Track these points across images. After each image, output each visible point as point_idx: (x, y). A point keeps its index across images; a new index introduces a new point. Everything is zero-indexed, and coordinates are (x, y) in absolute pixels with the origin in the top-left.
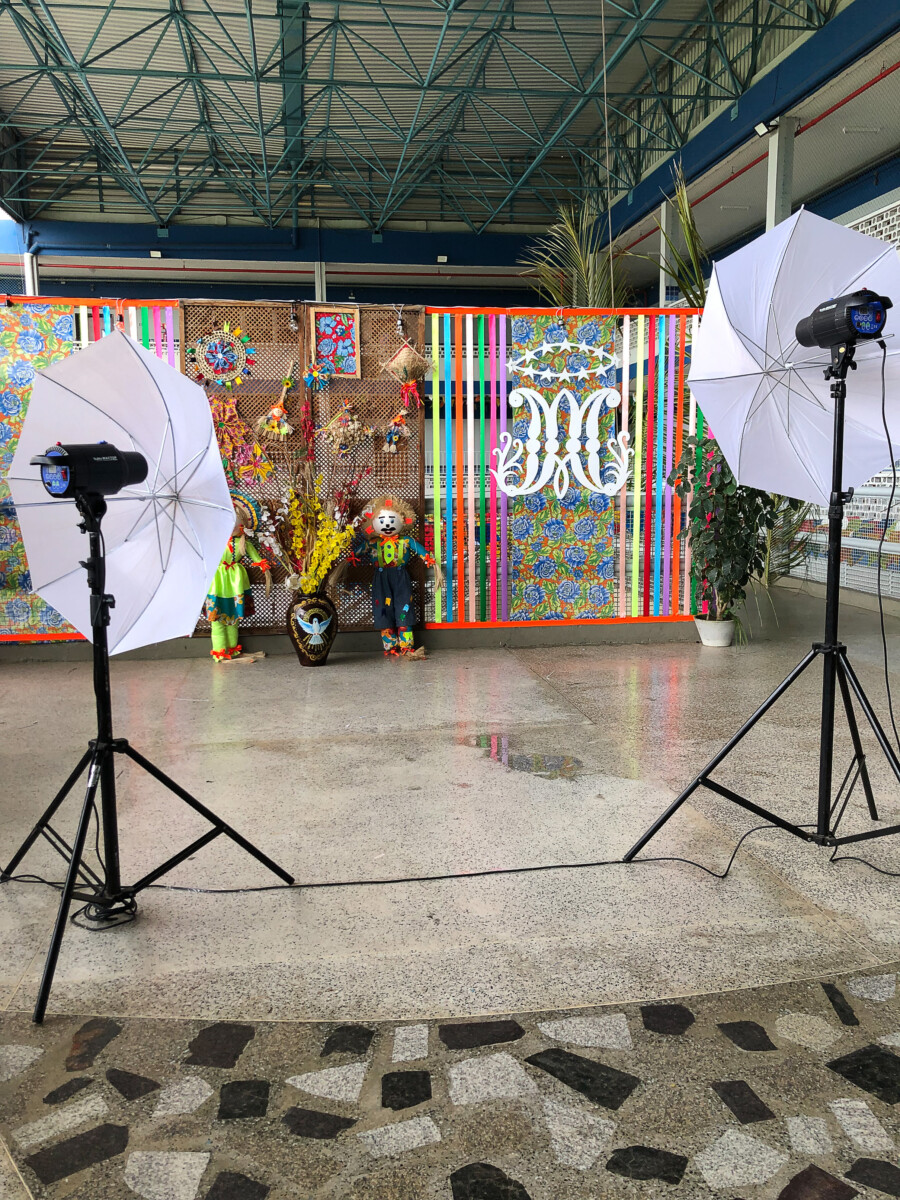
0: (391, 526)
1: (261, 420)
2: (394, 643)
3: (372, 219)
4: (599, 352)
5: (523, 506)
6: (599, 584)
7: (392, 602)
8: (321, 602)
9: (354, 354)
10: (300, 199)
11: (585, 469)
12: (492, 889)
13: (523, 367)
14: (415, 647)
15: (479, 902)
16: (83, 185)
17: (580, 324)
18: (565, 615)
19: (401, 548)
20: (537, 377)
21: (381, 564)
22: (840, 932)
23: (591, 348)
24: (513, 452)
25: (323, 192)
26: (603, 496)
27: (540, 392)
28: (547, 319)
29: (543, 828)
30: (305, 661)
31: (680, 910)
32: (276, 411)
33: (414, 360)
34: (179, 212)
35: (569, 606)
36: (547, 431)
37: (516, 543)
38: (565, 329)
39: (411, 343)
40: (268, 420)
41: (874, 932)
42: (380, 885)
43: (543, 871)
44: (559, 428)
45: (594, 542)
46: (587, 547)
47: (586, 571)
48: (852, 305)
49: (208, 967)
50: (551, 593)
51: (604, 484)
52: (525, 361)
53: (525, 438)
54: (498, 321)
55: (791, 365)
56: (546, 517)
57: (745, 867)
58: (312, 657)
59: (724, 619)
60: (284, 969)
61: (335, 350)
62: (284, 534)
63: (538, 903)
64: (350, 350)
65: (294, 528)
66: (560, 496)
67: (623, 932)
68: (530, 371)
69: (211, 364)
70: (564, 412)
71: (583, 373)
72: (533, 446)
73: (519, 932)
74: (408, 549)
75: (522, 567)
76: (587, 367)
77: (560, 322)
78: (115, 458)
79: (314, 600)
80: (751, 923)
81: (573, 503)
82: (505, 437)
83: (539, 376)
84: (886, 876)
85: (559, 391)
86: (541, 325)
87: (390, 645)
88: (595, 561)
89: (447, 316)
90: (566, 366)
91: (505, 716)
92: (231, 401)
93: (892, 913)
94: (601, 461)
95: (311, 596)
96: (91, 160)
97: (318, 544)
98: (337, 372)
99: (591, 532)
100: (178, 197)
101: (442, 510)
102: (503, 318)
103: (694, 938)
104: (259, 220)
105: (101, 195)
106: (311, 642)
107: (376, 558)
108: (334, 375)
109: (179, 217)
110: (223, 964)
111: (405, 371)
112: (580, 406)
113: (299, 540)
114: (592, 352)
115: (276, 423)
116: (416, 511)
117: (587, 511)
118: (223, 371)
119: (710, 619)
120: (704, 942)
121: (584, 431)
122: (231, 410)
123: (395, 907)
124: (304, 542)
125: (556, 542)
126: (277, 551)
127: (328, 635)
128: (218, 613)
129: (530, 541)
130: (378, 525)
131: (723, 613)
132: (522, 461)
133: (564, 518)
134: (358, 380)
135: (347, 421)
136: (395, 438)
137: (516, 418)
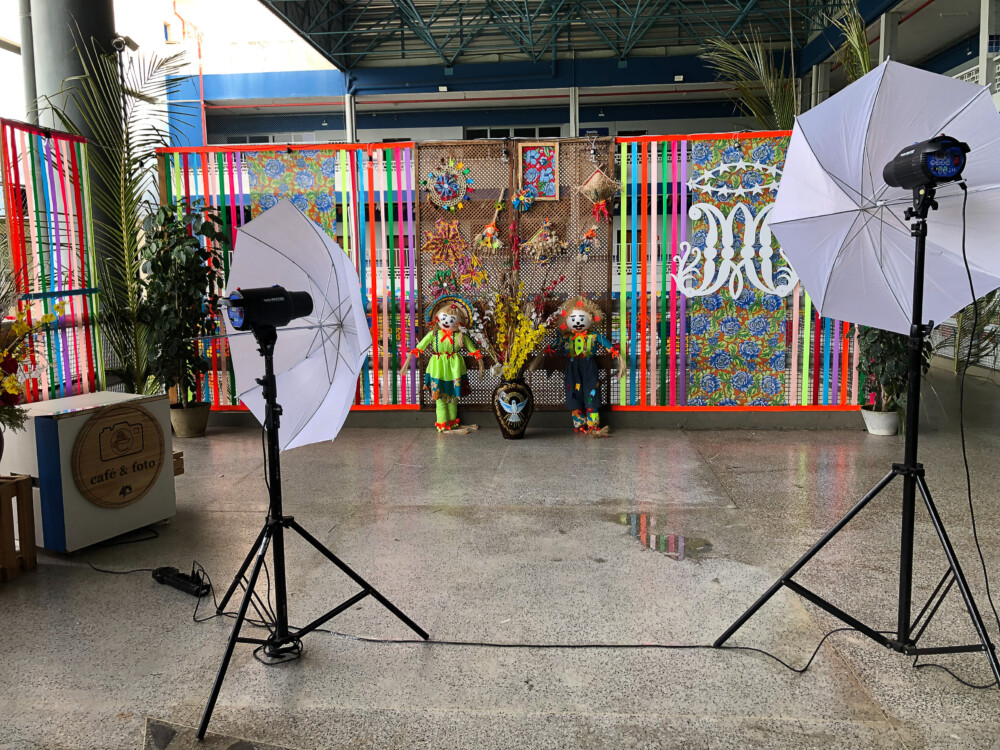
0: (581, 323)
1: (478, 237)
2: (582, 422)
3: (618, 48)
4: (772, 170)
5: (701, 305)
6: (772, 375)
7: (581, 387)
8: (519, 387)
9: (554, 180)
10: (558, 36)
11: (758, 271)
12: (588, 662)
13: (701, 185)
14: (600, 425)
15: (572, 673)
16: (390, 38)
17: (754, 145)
18: (738, 402)
19: (589, 342)
20: (715, 193)
21: (572, 355)
22: (897, 741)
23: (765, 166)
24: (691, 258)
25: (579, 29)
26: (776, 297)
27: (718, 206)
28: (724, 142)
29: (654, 607)
30: (507, 436)
31: (749, 701)
32: (490, 230)
33: (604, 183)
34: (462, 53)
35: (742, 395)
36: (723, 239)
37: (694, 338)
38: (741, 150)
39: (601, 168)
40: (483, 237)
41: (931, 744)
42: (496, 648)
43: (639, 649)
44: (734, 237)
45: (767, 337)
46: (760, 342)
47: (759, 363)
48: (928, 151)
49: (337, 707)
50: (727, 382)
51: (776, 285)
52: (704, 180)
53: (703, 247)
54: (679, 145)
55: (882, 203)
56: (723, 313)
57: (827, 664)
58: (511, 432)
59: (889, 411)
60: (393, 716)
61: (539, 177)
62: (490, 331)
63: (623, 679)
64: (551, 176)
65: (499, 325)
66: (735, 297)
67: (689, 716)
68: (708, 188)
69: (439, 193)
70: (739, 223)
71: (757, 189)
72: (710, 253)
73: (597, 705)
74: (596, 342)
75: (699, 358)
76: (761, 183)
77: (736, 145)
78: (282, 299)
79: (513, 385)
80: (812, 722)
81: (748, 303)
82: (685, 247)
83: (717, 192)
84: (966, 687)
85: (735, 205)
86: (719, 148)
87: (579, 424)
88: (768, 355)
89: (635, 145)
90: (741, 183)
91: (659, 496)
92: (454, 222)
93: (957, 726)
94: (774, 267)
95: (511, 381)
96: (396, 18)
97: (517, 339)
98: (540, 196)
99: (764, 329)
100: (462, 42)
101: (627, 309)
102: (684, 143)
103: (753, 730)
104: (525, 56)
105: (403, 45)
106: (510, 420)
107: (569, 350)
108: (537, 199)
109: (462, 57)
110: (350, 706)
111: (596, 193)
112: (754, 217)
113: (503, 336)
114: (766, 170)
115: (489, 240)
116: (603, 311)
117: (760, 310)
118: (448, 198)
119: (876, 410)
120: (759, 736)
121: (757, 239)
122: (454, 230)
123: (501, 670)
124: (506, 337)
125: (731, 337)
126: (484, 344)
127: (525, 414)
128: (440, 393)
129: (707, 336)
130: (570, 323)
131: (887, 405)
132: (700, 266)
133: (738, 316)
134: (556, 201)
135: (546, 236)
136: (587, 249)
137: (695, 229)
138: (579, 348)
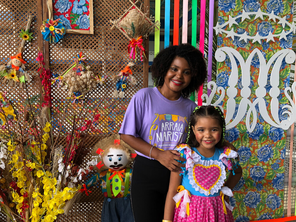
4: (283, 21)
6: (274, 194)
9: (88, 13)
18: (250, 218)
20: (236, 38)
21: (109, 195)
23: (278, 17)
26: (279, 129)
27: (238, 50)
33: (140, 19)
35: (252, 211)
36: (242, 81)
39: (138, 5)
45: (271, 163)
46: (265, 167)
47: (265, 184)
50: (241, 201)
51: (281, 121)
52: (228, 26)
53: (226, 85)
56: (239, 143)
61: (72, 8)
64: (85, 9)
66: (251, 130)
68: (231, 34)
70: (255, 64)
71: (270, 37)
72: (232, 91)
76: (274, 32)
81: (258, 135)
82: (212, 87)
83: (238, 38)
85: (251, 50)
88: (271, 176)
90: (256, 31)
98: (73, 28)
99: (269, 156)
107: (105, 189)
108: (70, 30)
111: (133, 28)
112: (267, 62)
114: (277, 20)
115: (15, 72)
117: (267, 140)
121: (269, 81)
133: (250, 146)
134: (91, 35)
135: (80, 70)
136: (123, 86)
137: (219, 70)
138: (117, 188)
